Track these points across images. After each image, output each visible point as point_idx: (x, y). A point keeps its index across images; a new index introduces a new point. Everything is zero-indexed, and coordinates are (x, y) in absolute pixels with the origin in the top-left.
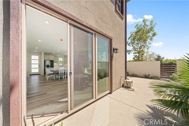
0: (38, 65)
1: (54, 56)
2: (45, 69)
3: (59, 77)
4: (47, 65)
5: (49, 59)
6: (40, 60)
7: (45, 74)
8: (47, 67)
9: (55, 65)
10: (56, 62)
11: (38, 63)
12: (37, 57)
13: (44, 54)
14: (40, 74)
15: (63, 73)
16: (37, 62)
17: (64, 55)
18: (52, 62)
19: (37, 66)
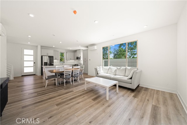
0: (33, 62)
1: (54, 51)
2: (42, 68)
3: (65, 81)
4: (45, 63)
5: (48, 54)
6: (35, 55)
7: (42, 74)
8: (45, 65)
9: (55, 62)
10: (56, 59)
11: (33, 60)
12: (31, 52)
13: (41, 48)
14: (35, 75)
15: (70, 75)
16: (32, 58)
17: (66, 50)
18: (51, 58)
19: (32, 64)
